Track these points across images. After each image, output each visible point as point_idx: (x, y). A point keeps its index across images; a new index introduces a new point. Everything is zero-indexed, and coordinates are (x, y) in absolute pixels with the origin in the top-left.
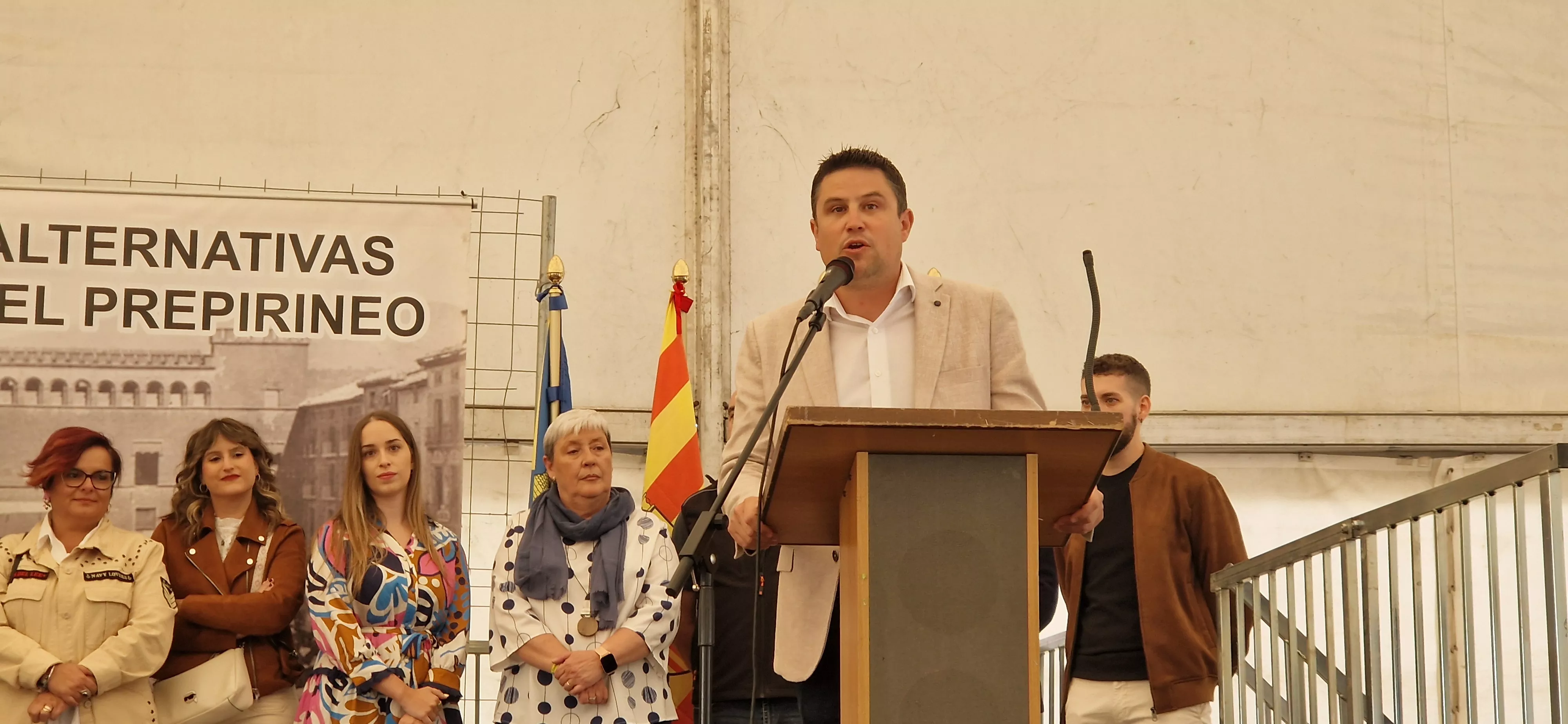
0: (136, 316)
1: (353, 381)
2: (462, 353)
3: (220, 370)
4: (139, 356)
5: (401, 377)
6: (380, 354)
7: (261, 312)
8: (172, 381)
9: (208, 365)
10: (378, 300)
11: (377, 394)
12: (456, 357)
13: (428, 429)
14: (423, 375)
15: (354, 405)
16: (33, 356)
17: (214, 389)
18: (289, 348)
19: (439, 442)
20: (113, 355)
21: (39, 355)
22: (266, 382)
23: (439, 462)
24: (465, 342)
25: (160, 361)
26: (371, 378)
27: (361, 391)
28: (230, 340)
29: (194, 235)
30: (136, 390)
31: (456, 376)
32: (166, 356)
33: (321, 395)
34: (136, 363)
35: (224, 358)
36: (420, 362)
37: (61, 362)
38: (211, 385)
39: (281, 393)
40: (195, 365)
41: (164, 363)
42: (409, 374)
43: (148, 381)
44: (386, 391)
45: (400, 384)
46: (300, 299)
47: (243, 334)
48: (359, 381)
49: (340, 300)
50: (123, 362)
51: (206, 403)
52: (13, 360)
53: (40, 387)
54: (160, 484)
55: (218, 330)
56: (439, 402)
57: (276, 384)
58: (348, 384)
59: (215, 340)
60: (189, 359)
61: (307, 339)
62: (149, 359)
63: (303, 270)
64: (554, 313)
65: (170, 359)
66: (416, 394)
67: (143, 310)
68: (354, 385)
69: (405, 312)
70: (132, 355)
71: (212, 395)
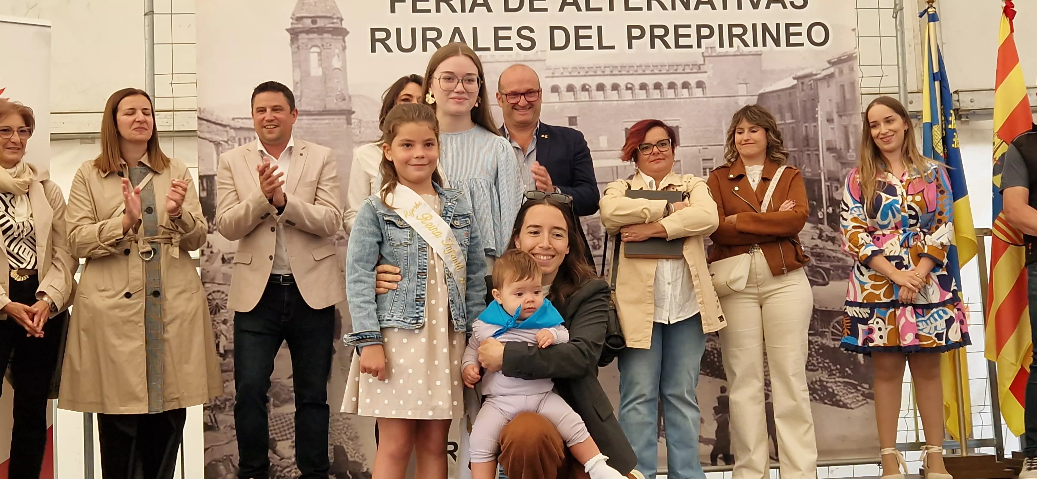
0: (657, 41)
1: (790, 76)
2: (854, 55)
3: (710, 73)
4: (661, 66)
5: (819, 72)
6: (804, 58)
7: (731, 36)
8: (682, 81)
9: (702, 70)
10: (800, 25)
11: (805, 83)
12: (850, 58)
13: (837, 103)
14: (832, 70)
15: (792, 91)
16: (598, 69)
17: (707, 85)
18: (751, 57)
19: (845, 111)
20: (646, 66)
21: (603, 68)
22: (738, 79)
23: (846, 123)
24: (856, 48)
25: (674, 69)
26: (800, 73)
27: (795, 82)
28: (714, 54)
30: (661, 87)
31: (852, 69)
32: (677, 65)
33: (771, 85)
34: (660, 70)
35: (712, 65)
36: (829, 62)
37: (616, 72)
38: (706, 83)
39: (748, 85)
40: (694, 71)
41: (676, 70)
42: (823, 70)
43: (668, 82)
44: (810, 81)
45: (818, 76)
46: (754, 26)
47: (721, 50)
48: (794, 76)
49: (778, 25)
50: (652, 71)
51: (703, 94)
52: (587, 72)
53: (605, 89)
54: (681, 145)
55: (707, 48)
56: (842, 86)
57: (744, 80)
58: (787, 77)
59: (705, 54)
60: (691, 67)
61: (761, 51)
62: (667, 68)
63: (754, 8)
64: (931, 24)
65: (680, 67)
66: (828, 83)
67: (661, 38)
68: (791, 78)
69: (818, 31)
70: (657, 66)
71: (707, 88)
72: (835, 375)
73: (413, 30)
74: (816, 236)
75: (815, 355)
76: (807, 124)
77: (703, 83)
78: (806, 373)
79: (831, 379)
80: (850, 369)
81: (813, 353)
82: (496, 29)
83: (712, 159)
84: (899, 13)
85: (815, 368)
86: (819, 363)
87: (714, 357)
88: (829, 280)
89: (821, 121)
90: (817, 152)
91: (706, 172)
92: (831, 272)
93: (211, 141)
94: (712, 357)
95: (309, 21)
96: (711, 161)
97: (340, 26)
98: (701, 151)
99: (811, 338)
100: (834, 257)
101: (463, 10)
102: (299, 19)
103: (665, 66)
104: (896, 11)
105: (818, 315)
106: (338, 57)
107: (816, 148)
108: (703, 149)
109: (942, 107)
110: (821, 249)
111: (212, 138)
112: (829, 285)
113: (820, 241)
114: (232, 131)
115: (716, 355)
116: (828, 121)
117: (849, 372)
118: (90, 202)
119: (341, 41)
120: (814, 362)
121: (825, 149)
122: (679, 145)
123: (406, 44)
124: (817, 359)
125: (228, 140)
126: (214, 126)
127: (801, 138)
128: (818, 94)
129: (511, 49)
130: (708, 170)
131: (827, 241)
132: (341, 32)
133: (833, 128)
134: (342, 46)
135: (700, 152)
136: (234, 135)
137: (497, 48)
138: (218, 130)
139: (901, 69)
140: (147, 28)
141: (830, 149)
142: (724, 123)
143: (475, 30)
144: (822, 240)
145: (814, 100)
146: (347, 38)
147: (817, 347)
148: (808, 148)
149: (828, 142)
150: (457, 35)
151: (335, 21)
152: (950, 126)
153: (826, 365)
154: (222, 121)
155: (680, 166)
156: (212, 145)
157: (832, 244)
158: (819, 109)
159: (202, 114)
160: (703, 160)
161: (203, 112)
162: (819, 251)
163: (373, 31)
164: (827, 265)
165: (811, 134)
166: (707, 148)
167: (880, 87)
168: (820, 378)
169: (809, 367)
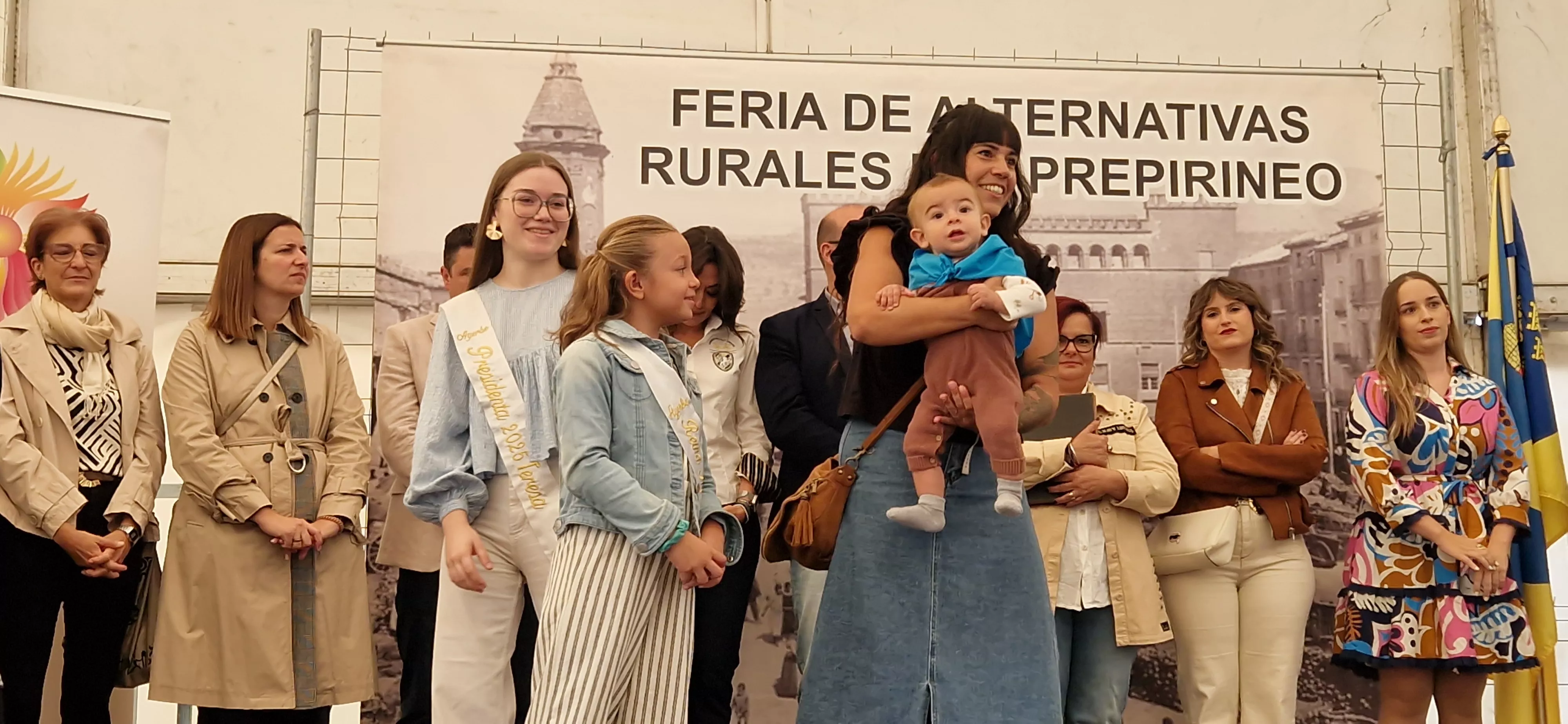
0: (1076, 183)
1: (1279, 243)
2: (1380, 215)
3: (1156, 233)
4: (1080, 220)
5: (1324, 239)
6: (1302, 217)
7: (1190, 179)
8: (1113, 244)
9: (1144, 228)
10: (1296, 166)
11: (1302, 254)
12: (1373, 219)
13: (1352, 287)
14: (1344, 237)
15: (1282, 266)
17: (1151, 251)
18: (1220, 211)
19: (1364, 300)
20: (1057, 220)
22: (1200, 244)
23: (1365, 318)
24: (1382, 205)
25: (1100, 225)
26: (1296, 239)
27: (1287, 252)
28: (1162, 206)
29: (1124, 106)
30: (1080, 253)
31: (1375, 237)
32: (1105, 221)
33: (1250, 256)
34: (1079, 227)
35: (1159, 222)
36: (1340, 224)
38: (1149, 248)
39: (1215, 254)
40: (1132, 229)
41: (1104, 227)
42: (1331, 236)
43: (1091, 244)
44: (1311, 251)
45: (1323, 245)
46: (1226, 165)
47: (1175, 199)
48: (1285, 243)
49: (1262, 166)
50: (1067, 227)
51: (1145, 264)
54: (1109, 341)
55: (1151, 196)
56: (1361, 262)
57: (1208, 246)
58: (1274, 245)
59: (1149, 206)
60: (1127, 223)
61: (1235, 203)
62: (1090, 223)
63: (1226, 139)
64: (1503, 169)
65: (1109, 223)
66: (1338, 254)
67: (1082, 178)
68: (1280, 247)
69: (1323, 178)
70: (1075, 220)
71: (1151, 257)
72: (1344, 708)
73: (706, 152)
74: (1317, 491)
75: (1313, 676)
76: (1304, 318)
77: (1145, 248)
78: (1297, 704)
79: (1336, 714)
80: (1367, 701)
81: (1310, 673)
82: (832, 156)
83: (1156, 365)
84: (1449, 155)
85: (1312, 697)
86: (1319, 689)
87: (1155, 671)
88: (1336, 559)
89: (1327, 314)
90: (1319, 361)
91: (1147, 384)
92: (1340, 547)
93: (394, 306)
94: (1151, 672)
95: (551, 131)
96: (1155, 368)
97: (596, 143)
98: (1141, 350)
99: (1307, 649)
100: (1344, 524)
101: (783, 125)
102: (536, 129)
103: (1087, 220)
104: (1444, 151)
105: (1317, 613)
106: (592, 187)
107: (1317, 355)
108: (1144, 348)
109: (1519, 298)
110: (1324, 510)
111: (395, 301)
112: (1335, 568)
113: (1323, 497)
114: (427, 291)
115: (1157, 669)
116: (1337, 313)
117: (1367, 705)
118: (207, 381)
119: (597, 165)
120: (1311, 687)
121: (1332, 357)
122: (1106, 340)
123: (694, 172)
124: (1316, 683)
125: (420, 305)
126: (400, 283)
127: (1295, 337)
128: (1322, 272)
129: (852, 186)
130: (1149, 381)
131: (1333, 499)
132: (597, 151)
133: (1344, 325)
134: (598, 172)
135: (1137, 353)
136: (430, 298)
137: (832, 184)
138: (406, 290)
139: (1451, 240)
140: (307, 134)
141: (1341, 357)
142: (1175, 311)
143: (799, 155)
144: (1327, 497)
145: (1317, 281)
146: (605, 161)
147: (1315, 664)
148: (1304, 354)
149: (1337, 345)
150: (772, 162)
151: (589, 134)
152: (1529, 327)
153: (1329, 692)
154: (412, 276)
155: (1107, 373)
156: (395, 311)
157: (1341, 503)
158: (1323, 295)
159: (383, 265)
160: (1143, 365)
161: (385, 262)
162: (1320, 512)
163: (646, 151)
164: (1334, 537)
165: (1311, 334)
166: (1149, 348)
167: (1418, 266)
168: (1319, 714)
169: (1304, 695)
